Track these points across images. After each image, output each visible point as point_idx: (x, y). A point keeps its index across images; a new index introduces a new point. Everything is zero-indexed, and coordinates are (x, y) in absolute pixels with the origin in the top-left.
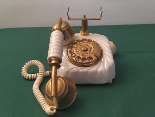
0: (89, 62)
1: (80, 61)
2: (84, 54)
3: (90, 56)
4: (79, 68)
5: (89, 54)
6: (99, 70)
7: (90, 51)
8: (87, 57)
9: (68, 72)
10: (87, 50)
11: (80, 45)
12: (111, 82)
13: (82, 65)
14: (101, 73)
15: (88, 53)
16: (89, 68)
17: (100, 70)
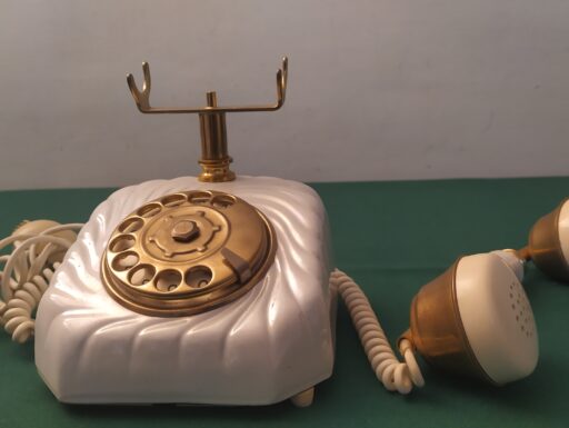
0: (188, 288)
1: (148, 286)
2: (173, 255)
3: (201, 263)
4: (143, 319)
5: (200, 254)
6: (232, 333)
7: (207, 240)
8: (188, 267)
10: (194, 236)
11: (171, 217)
13: (156, 306)
15: (195, 251)
16: (187, 320)
17: (241, 332)
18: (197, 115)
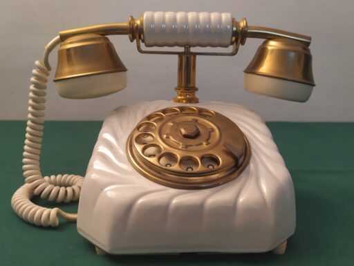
0: (205, 169)
1: (176, 167)
2: (187, 146)
3: (209, 152)
4: (172, 191)
6: (241, 200)
9: (129, 207)
10: (197, 134)
12: (282, 250)
13: (183, 182)
14: (251, 210)
15: (201, 144)
16: (206, 192)
18: (177, 56)
